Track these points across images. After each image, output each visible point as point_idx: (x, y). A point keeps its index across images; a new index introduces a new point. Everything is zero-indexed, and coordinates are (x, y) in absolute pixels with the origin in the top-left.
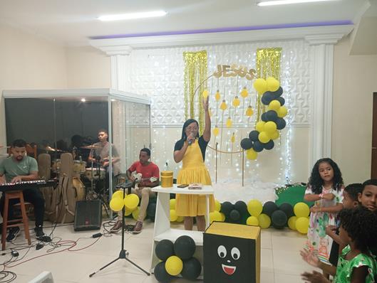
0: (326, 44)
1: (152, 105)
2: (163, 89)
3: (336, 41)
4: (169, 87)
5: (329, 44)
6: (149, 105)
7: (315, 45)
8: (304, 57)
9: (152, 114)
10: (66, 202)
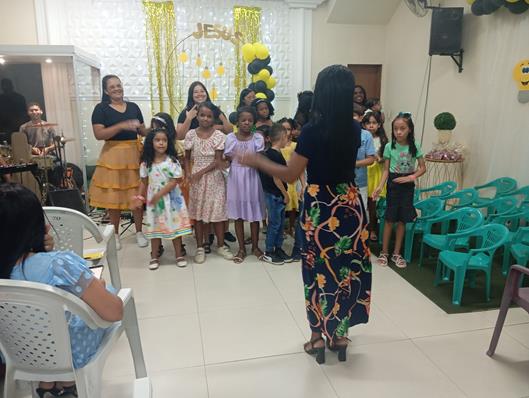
1: (102, 69)
2: (117, 49)
3: (315, 6)
4: (124, 47)
5: (308, 9)
6: (98, 70)
7: (295, 8)
8: (284, 21)
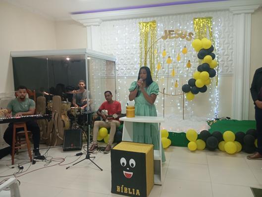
0: (246, 13)
1: (116, 61)
2: (125, 50)
3: (253, 11)
4: (128, 49)
5: (248, 13)
6: (115, 62)
7: (238, 14)
8: (229, 23)
9: (117, 68)
10: (57, 130)
